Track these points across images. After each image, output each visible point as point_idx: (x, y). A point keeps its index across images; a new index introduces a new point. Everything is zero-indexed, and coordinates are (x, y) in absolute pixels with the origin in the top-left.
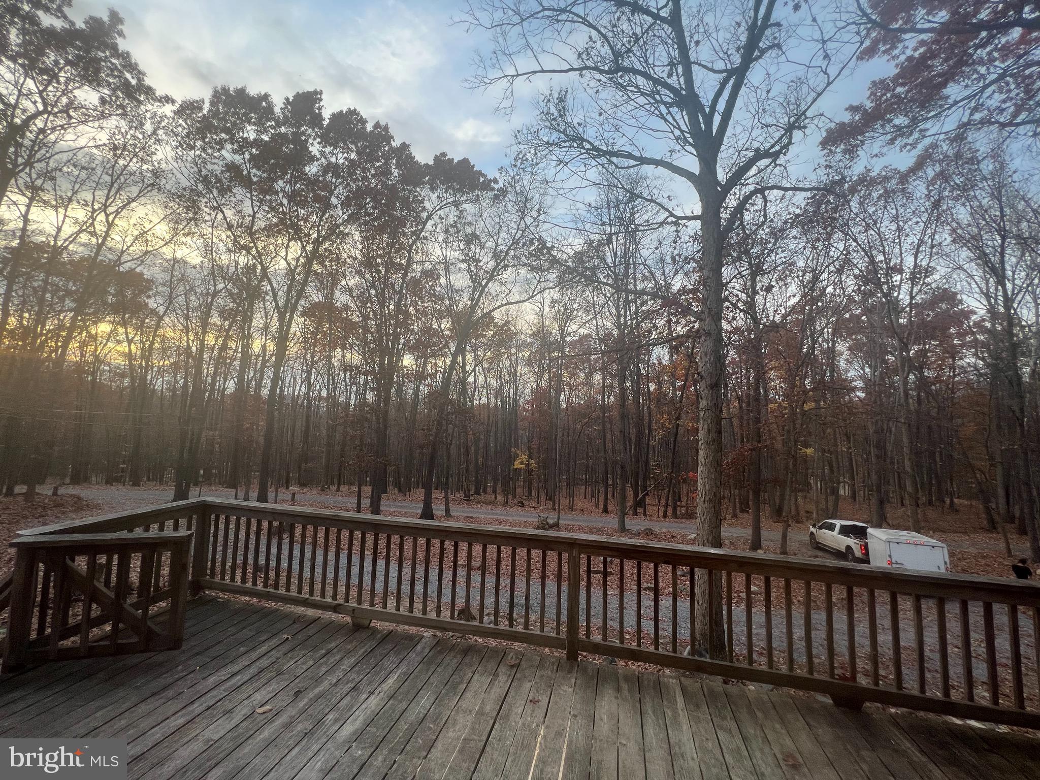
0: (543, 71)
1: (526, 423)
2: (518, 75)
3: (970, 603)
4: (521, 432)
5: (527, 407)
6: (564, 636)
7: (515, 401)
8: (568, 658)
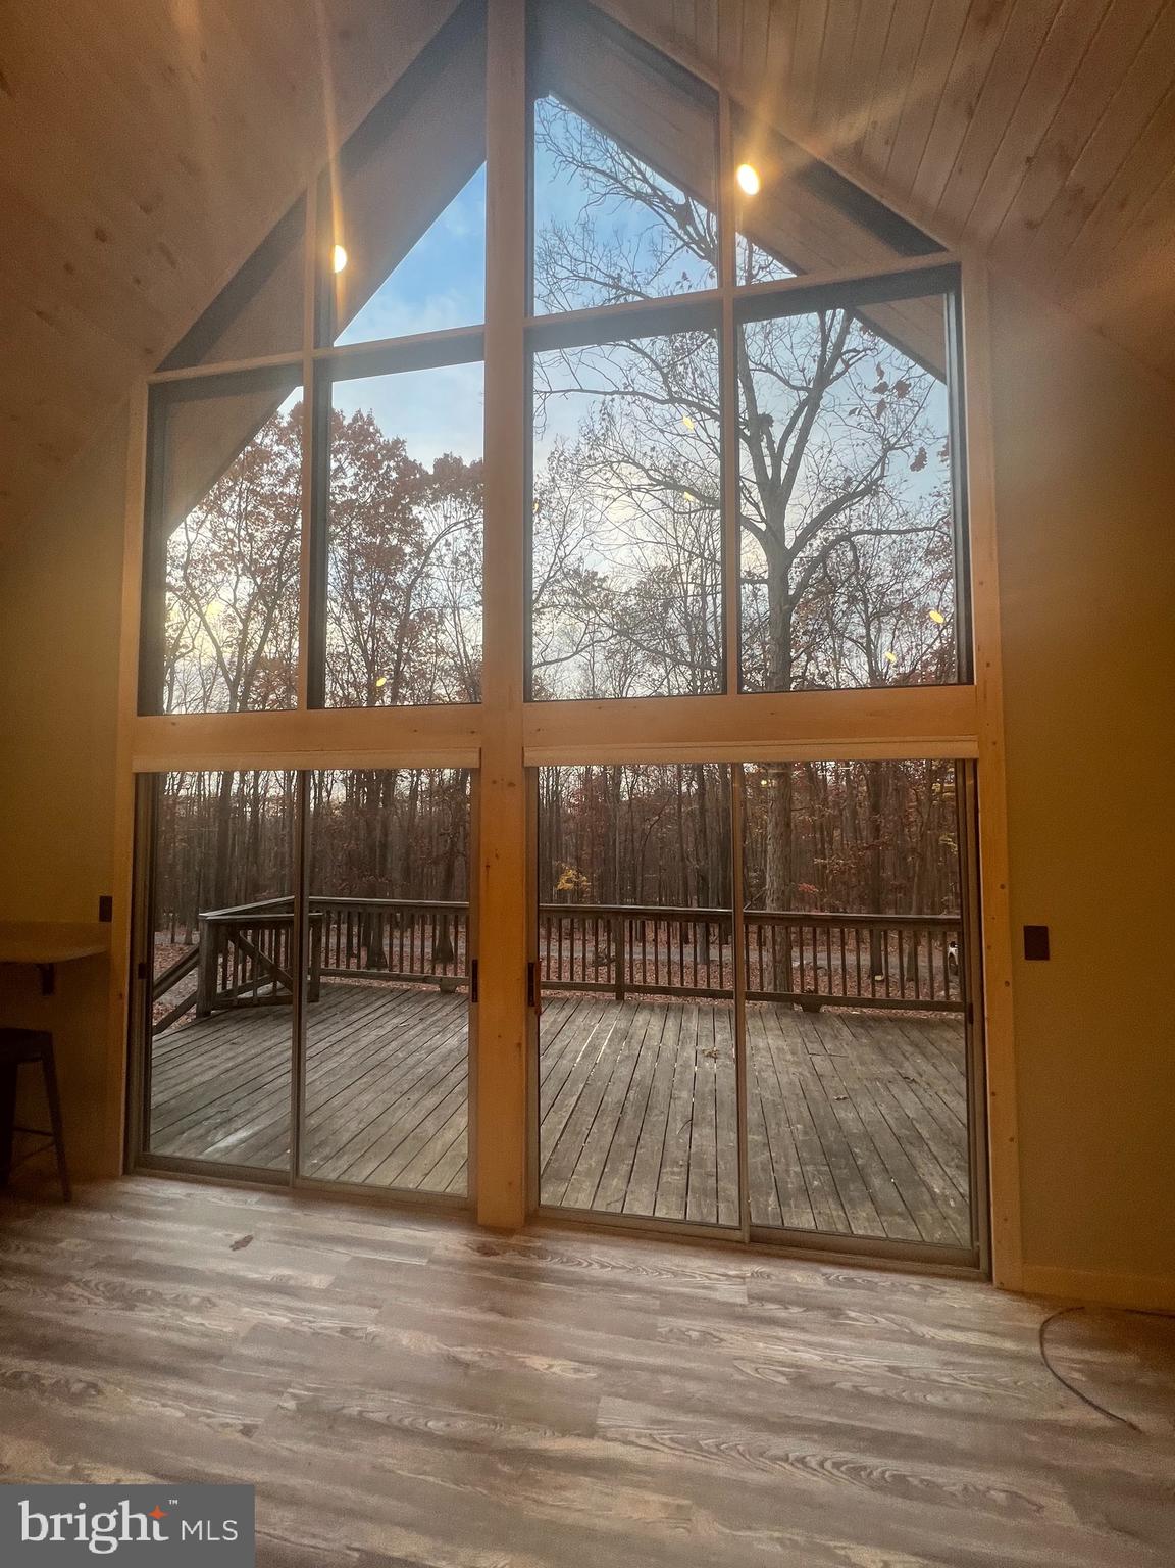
0: (582, 390)
1: (572, 825)
2: (551, 392)
3: (889, 931)
4: (565, 838)
5: (572, 801)
6: (613, 982)
7: (557, 794)
8: (617, 999)
